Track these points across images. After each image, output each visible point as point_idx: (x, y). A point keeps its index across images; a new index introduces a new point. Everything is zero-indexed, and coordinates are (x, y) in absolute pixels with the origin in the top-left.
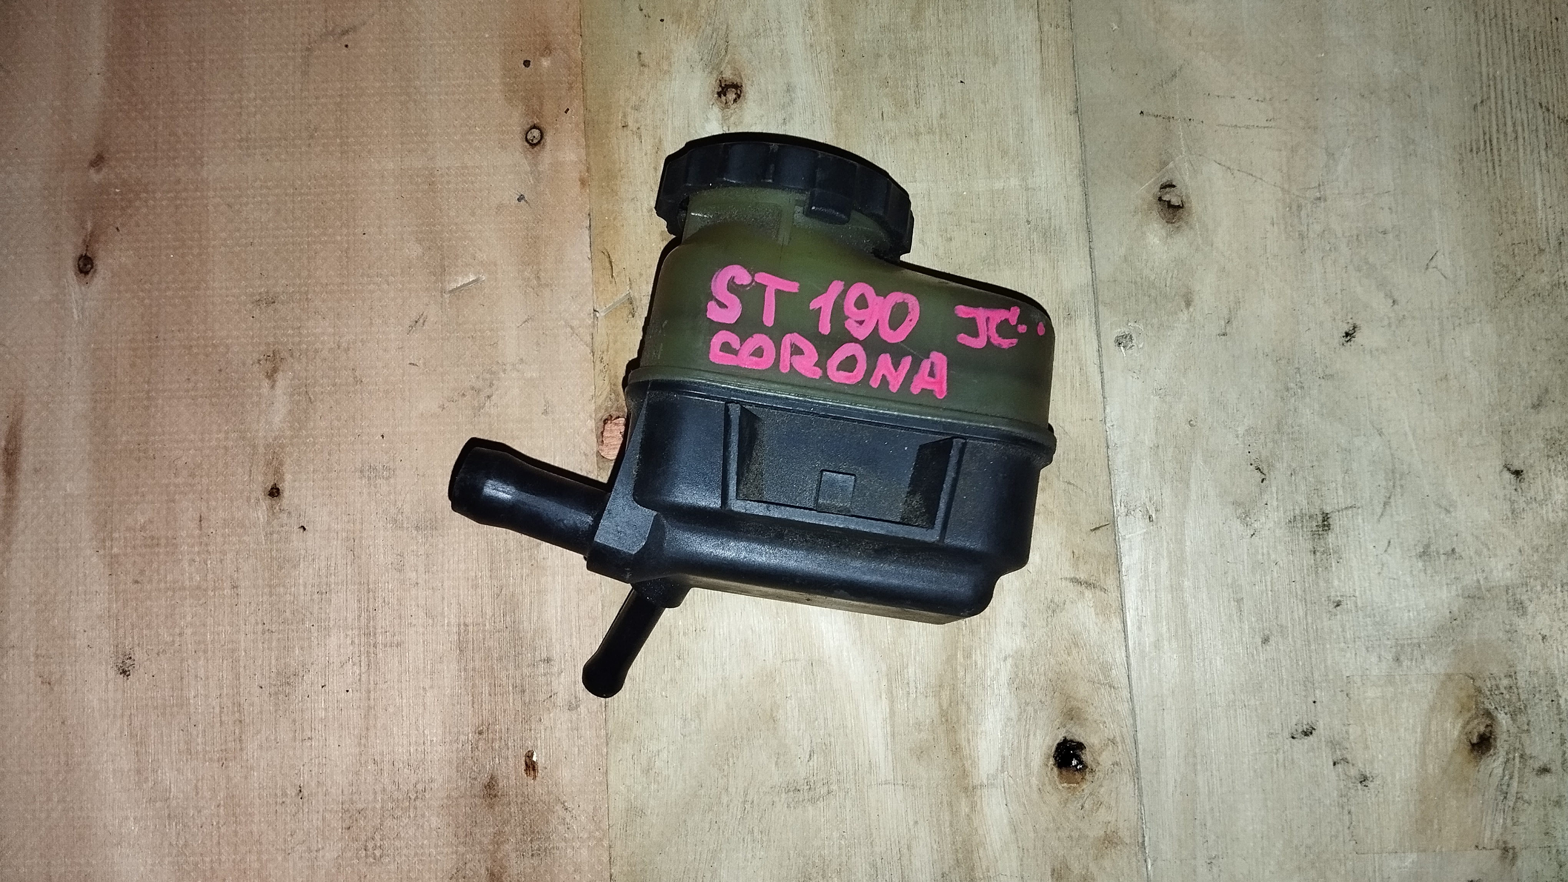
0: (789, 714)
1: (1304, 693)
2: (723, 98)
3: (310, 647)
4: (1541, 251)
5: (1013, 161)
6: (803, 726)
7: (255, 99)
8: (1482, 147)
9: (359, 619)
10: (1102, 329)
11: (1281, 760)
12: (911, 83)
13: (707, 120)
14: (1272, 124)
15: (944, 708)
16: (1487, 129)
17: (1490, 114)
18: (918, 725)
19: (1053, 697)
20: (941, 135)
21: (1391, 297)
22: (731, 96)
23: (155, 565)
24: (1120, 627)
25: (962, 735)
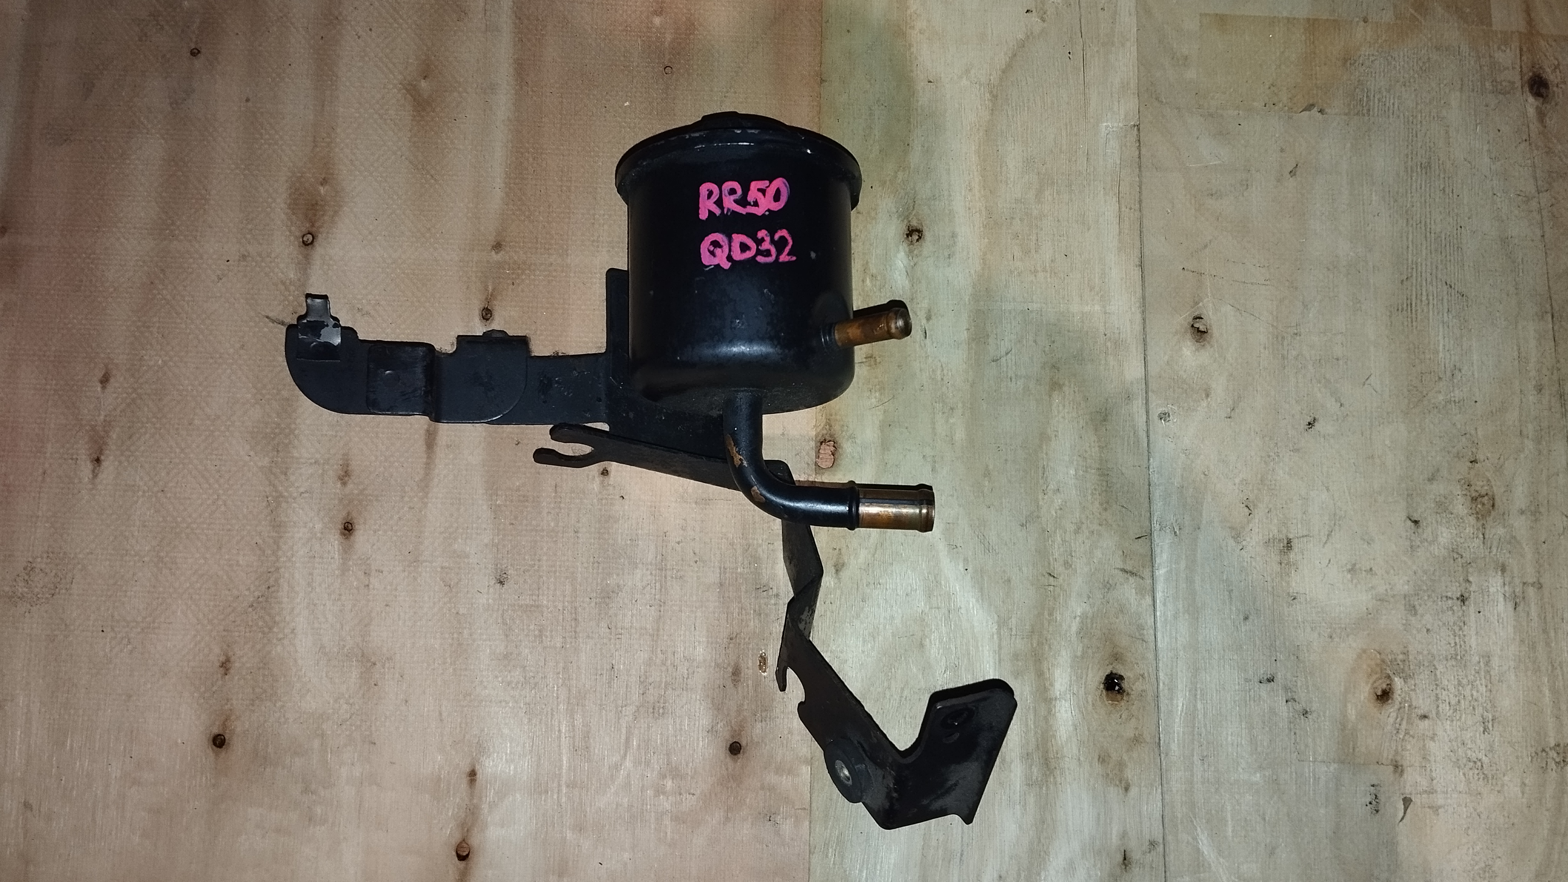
0: (933, 642)
1: (1268, 654)
2: (910, 238)
3: (623, 574)
4: (1440, 378)
5: (1098, 294)
6: (941, 651)
7: (604, 215)
8: (1405, 308)
9: (656, 560)
10: (1151, 407)
11: (1252, 696)
12: (1034, 238)
13: (898, 251)
14: (1268, 282)
15: (1035, 645)
16: (1409, 297)
17: (1412, 286)
18: (1016, 657)
19: (1105, 645)
20: (1051, 273)
21: (1340, 402)
22: (915, 237)
23: (525, 513)
24: (1151, 603)
25: (1045, 665)
